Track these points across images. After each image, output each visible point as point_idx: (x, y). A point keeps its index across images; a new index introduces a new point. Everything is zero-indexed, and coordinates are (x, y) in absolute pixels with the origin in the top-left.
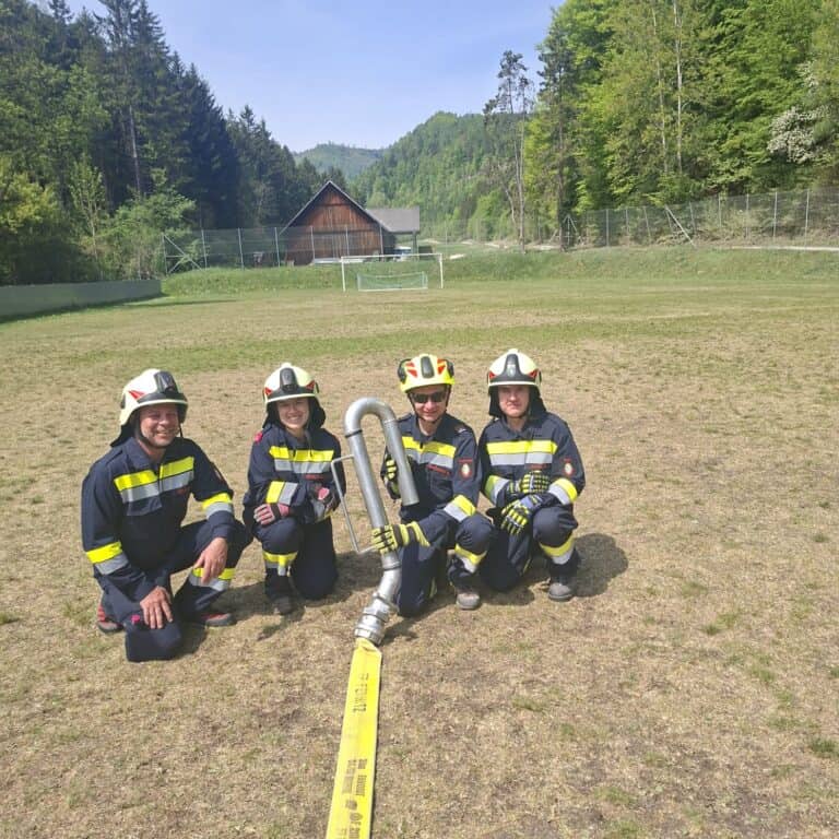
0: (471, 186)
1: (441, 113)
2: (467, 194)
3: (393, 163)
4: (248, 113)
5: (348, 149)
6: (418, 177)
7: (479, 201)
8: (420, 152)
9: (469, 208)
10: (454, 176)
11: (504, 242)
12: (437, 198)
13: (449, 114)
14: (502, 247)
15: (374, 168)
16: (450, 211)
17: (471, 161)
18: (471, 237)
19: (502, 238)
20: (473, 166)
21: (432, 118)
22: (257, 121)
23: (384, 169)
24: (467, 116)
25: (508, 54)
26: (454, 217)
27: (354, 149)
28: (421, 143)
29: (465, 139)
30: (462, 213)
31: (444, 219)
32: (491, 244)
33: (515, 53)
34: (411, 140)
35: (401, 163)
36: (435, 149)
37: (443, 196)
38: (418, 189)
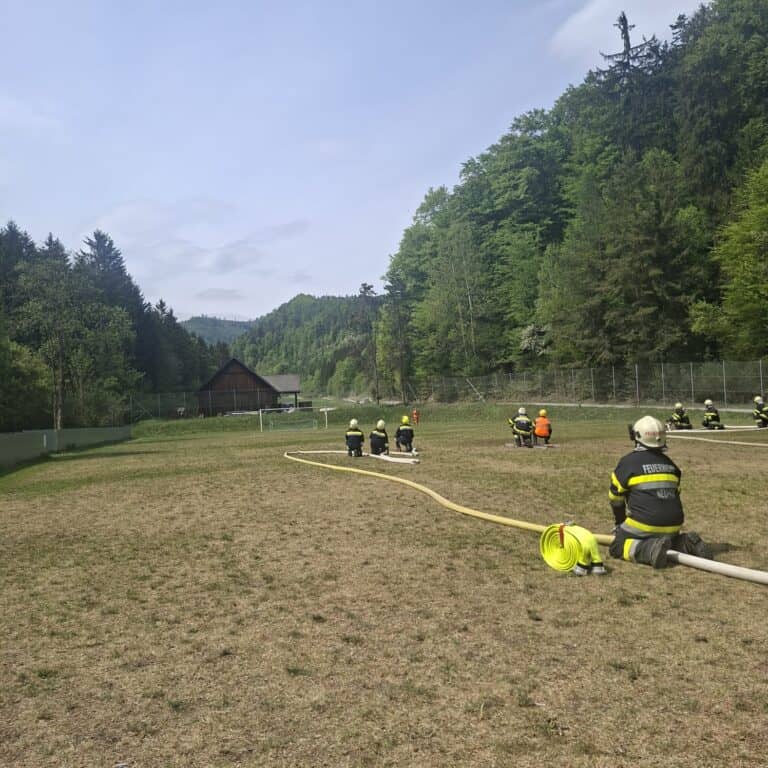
0: (330, 353)
1: (302, 295)
2: (325, 360)
3: (261, 333)
4: (162, 305)
5: (220, 321)
6: (283, 345)
7: (337, 365)
8: (285, 325)
9: (329, 370)
10: (314, 345)
11: (358, 398)
12: (299, 362)
13: (309, 296)
14: (358, 402)
15: (245, 338)
16: (312, 373)
17: (329, 333)
18: (331, 394)
19: (357, 395)
20: (330, 337)
21: (295, 299)
22: (167, 310)
23: (253, 339)
24: (323, 297)
25: (364, 285)
26: (315, 377)
27: (225, 321)
28: (285, 319)
29: (323, 315)
30: (322, 374)
31: (307, 379)
32: (349, 400)
33: (369, 284)
34: (277, 315)
35: (268, 334)
36: (298, 323)
37: (305, 360)
38: (283, 355)
